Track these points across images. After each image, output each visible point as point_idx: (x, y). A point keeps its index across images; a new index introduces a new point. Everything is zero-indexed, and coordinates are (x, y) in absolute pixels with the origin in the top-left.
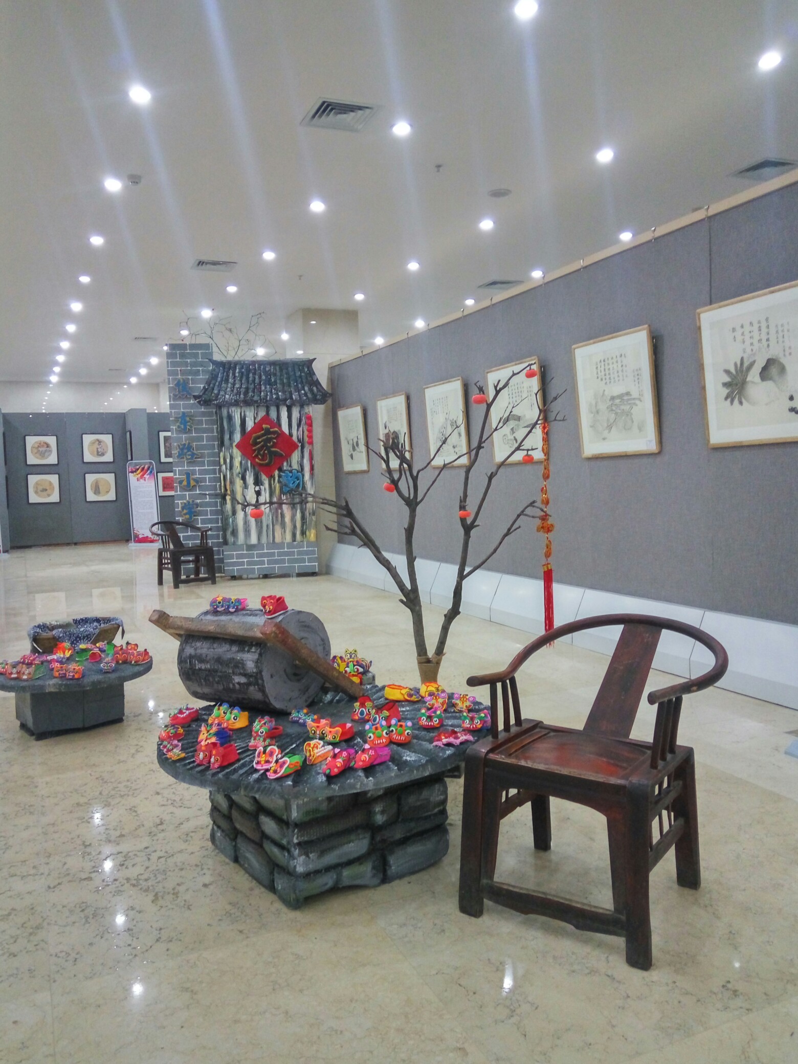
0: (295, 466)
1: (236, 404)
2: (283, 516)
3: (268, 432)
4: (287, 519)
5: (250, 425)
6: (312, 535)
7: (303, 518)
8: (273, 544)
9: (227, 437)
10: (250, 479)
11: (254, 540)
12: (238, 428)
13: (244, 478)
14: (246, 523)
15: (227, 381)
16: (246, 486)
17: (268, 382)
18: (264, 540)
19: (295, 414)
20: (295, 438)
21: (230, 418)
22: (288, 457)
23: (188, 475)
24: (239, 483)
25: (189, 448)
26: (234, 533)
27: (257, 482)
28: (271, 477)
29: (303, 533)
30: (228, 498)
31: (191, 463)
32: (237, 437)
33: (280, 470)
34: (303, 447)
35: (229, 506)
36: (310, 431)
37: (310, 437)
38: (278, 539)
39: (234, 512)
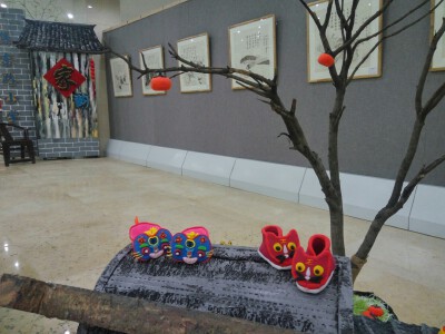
0: (84, 91)
1: (43, 49)
2: (76, 121)
3: (65, 69)
4: (79, 124)
5: (53, 63)
6: (95, 134)
7: (90, 123)
8: (71, 139)
9: (37, 70)
10: (54, 98)
11: (58, 136)
12: (45, 65)
13: (50, 98)
14: (52, 125)
15: (36, 34)
16: (51, 102)
17: (64, 37)
18: (65, 136)
19: (83, 59)
20: (83, 74)
21: (39, 58)
22: (78, 85)
23: (11, 94)
24: (46, 100)
25: (11, 77)
26: (45, 131)
27: (59, 100)
28: (68, 98)
29: (90, 132)
30: (40, 109)
31: (13, 87)
32: (45, 71)
33: (74, 93)
34: (88, 80)
35: (40, 114)
36: (93, 70)
37: (93, 74)
38: (74, 136)
39: (44, 119)
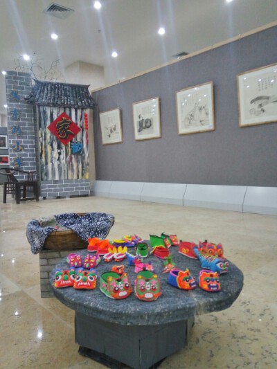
0: (79, 140)
1: (48, 105)
2: (72, 165)
3: (65, 121)
4: (75, 167)
5: (55, 117)
6: (87, 176)
7: (83, 167)
8: (67, 181)
9: (43, 122)
10: (55, 146)
11: (57, 178)
12: (49, 118)
13: (52, 145)
14: (53, 169)
15: (43, 92)
16: (53, 149)
17: (65, 95)
18: (63, 178)
19: (79, 112)
20: (79, 125)
21: (45, 112)
22: (74, 135)
23: (18, 143)
24: (49, 148)
25: (19, 128)
26: (47, 174)
27: (59, 148)
28: (66, 145)
29: (83, 175)
30: (43, 155)
32: (48, 123)
33: (71, 141)
34: (83, 130)
35: (43, 160)
36: (86, 122)
37: (87, 125)
38: (70, 178)
39: (47, 163)
